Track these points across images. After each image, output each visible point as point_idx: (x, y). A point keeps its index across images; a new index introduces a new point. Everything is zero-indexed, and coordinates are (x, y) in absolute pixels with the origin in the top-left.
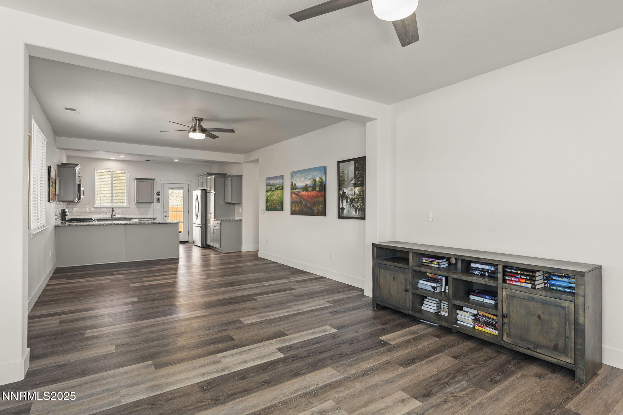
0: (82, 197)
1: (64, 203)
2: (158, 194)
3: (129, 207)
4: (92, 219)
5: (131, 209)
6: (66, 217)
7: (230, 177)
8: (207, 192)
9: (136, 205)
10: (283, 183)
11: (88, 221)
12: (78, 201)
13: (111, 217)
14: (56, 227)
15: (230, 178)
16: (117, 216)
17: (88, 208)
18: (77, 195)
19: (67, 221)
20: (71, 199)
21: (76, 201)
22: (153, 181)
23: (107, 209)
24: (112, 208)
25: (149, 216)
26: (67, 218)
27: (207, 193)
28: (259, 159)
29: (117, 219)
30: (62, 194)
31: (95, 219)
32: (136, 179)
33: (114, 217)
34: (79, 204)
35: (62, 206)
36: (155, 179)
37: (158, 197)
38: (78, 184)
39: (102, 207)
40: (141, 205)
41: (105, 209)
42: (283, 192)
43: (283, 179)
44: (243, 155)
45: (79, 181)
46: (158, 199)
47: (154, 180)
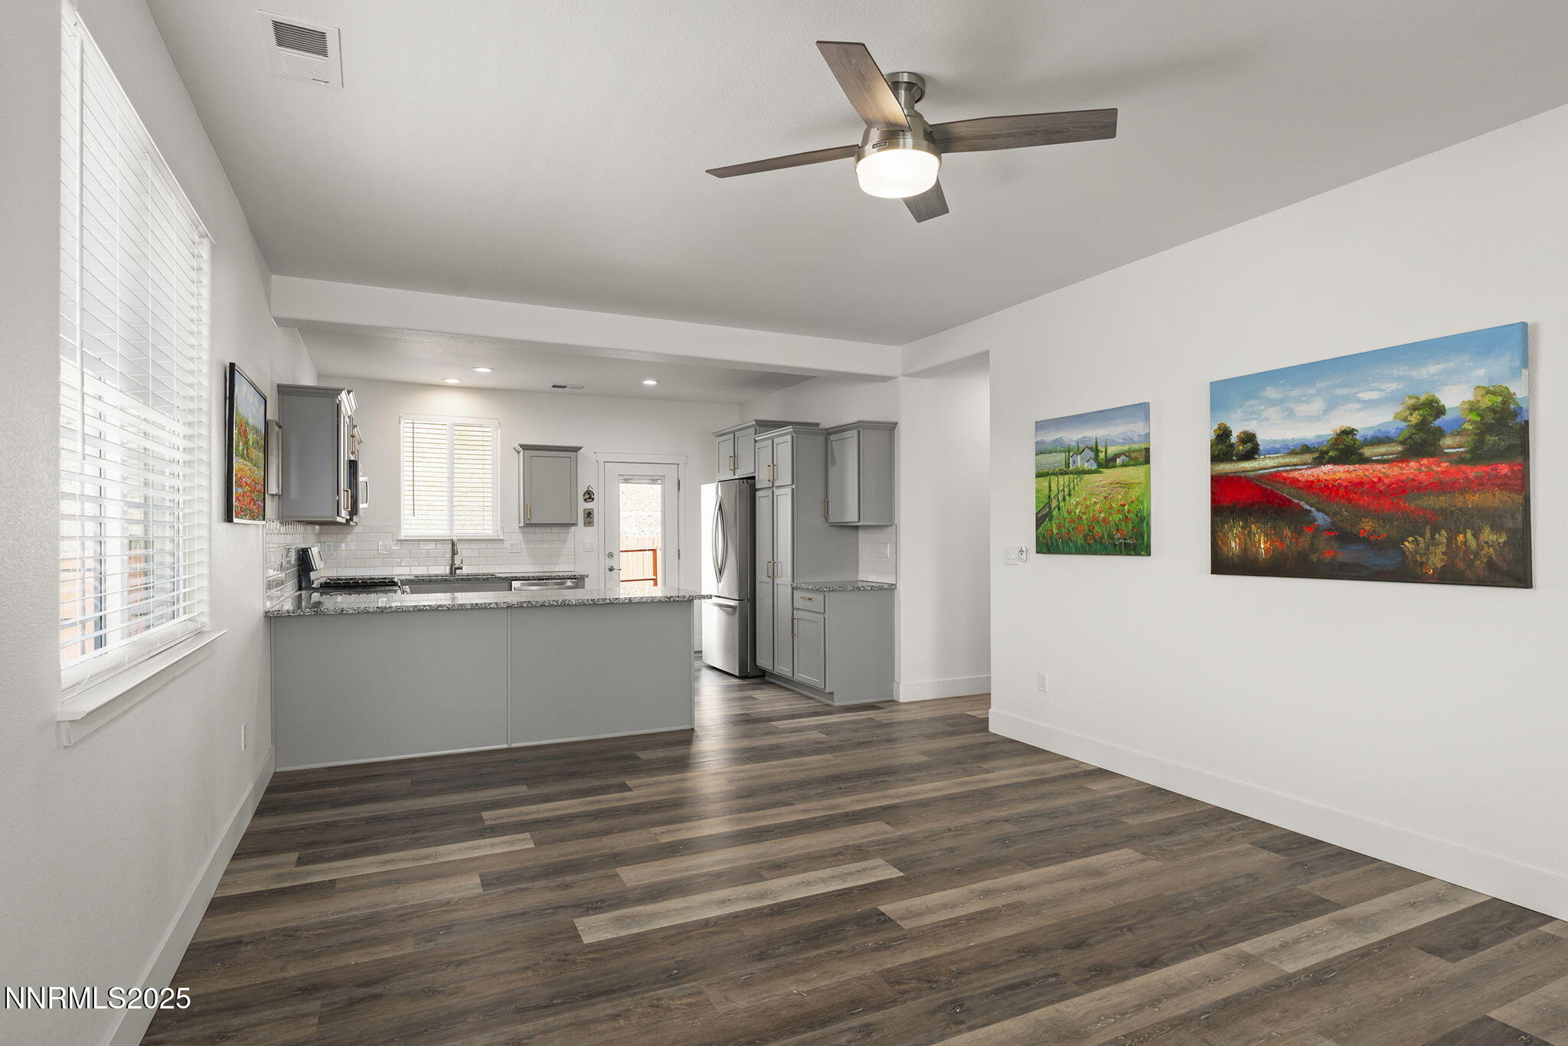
0: (362, 506)
1: (309, 528)
2: (589, 496)
3: (502, 540)
4: (394, 584)
5: (507, 545)
6: (313, 575)
7: (854, 428)
8: (757, 487)
9: (522, 533)
10: (1148, 435)
11: (383, 588)
12: (351, 519)
13: (448, 571)
14: (273, 619)
15: (854, 433)
16: (466, 570)
17: (380, 543)
18: (344, 499)
19: (316, 590)
20: (325, 513)
21: (344, 521)
22: (574, 454)
23: (439, 546)
24: (453, 544)
25: (563, 568)
26: (318, 576)
27: (756, 490)
28: (988, 352)
29: (469, 580)
30: (294, 494)
31: (403, 578)
32: (525, 447)
33: (458, 571)
34: (357, 530)
35: (299, 537)
36: (580, 448)
37: (589, 505)
38: (350, 461)
39: (421, 540)
40: (537, 534)
41: (431, 546)
42: (1148, 473)
43: (1147, 418)
44: (899, 348)
45: (353, 453)
46: (589, 514)
47: (576, 449)
